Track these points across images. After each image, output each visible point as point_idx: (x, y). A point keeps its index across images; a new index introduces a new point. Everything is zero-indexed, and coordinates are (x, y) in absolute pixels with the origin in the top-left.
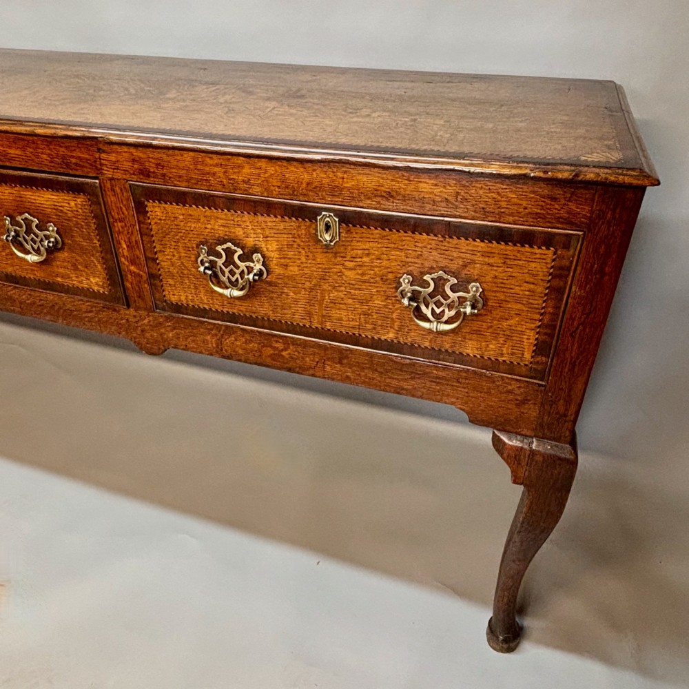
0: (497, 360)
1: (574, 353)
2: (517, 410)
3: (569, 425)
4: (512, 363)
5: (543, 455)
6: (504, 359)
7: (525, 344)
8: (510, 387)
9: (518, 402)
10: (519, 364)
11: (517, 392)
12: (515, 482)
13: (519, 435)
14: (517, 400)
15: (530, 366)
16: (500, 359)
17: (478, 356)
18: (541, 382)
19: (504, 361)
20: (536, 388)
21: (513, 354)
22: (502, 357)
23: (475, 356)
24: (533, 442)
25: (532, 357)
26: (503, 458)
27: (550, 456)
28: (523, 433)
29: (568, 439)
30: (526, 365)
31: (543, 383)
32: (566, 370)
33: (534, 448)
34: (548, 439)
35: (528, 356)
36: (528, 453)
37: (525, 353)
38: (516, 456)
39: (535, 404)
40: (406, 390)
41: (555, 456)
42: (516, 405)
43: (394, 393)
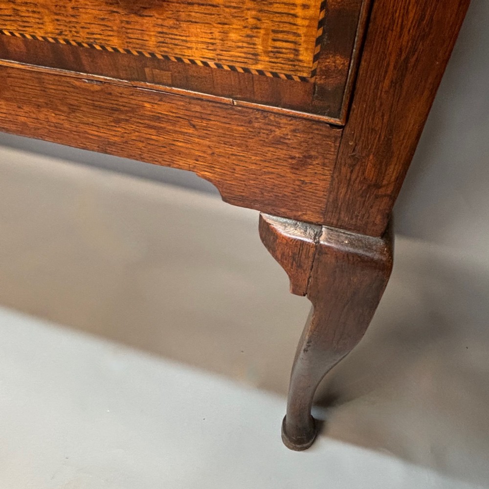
0: (246, 70)
1: (406, 38)
2: (293, 176)
3: (383, 204)
4: (275, 75)
5: (337, 254)
6: (260, 67)
7: (299, 21)
8: (278, 132)
9: (294, 162)
10: (289, 77)
11: (293, 141)
12: (295, 291)
13: (301, 221)
14: (293, 158)
15: (312, 80)
16: (253, 68)
17: (212, 64)
18: (332, 120)
19: (261, 72)
20: (325, 130)
21: (277, 52)
22: (257, 62)
23: (205, 64)
24: (321, 231)
25: (316, 58)
26: (276, 258)
27: (348, 254)
28: (306, 218)
29: (380, 228)
30: (303, 79)
31: (337, 121)
32: (387, 82)
33: (322, 242)
34: (346, 228)
35: (306, 57)
36: (312, 250)
37: (301, 49)
38: (294, 254)
39: (324, 165)
40: (114, 144)
41: (355, 255)
42: (293, 167)
43: (98, 151)
